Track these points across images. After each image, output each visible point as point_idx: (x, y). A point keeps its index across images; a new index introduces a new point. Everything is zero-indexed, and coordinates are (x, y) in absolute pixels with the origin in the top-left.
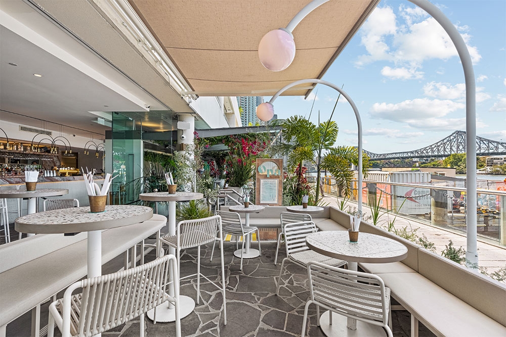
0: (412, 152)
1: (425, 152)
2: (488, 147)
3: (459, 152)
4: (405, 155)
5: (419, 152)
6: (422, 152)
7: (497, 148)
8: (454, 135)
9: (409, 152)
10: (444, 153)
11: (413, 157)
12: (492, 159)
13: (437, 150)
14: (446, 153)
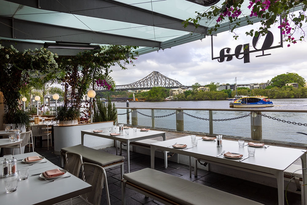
0: (128, 85)
1: (136, 85)
2: (169, 83)
3: (155, 86)
4: (123, 87)
5: (133, 85)
6: (134, 86)
7: (173, 84)
8: (152, 74)
9: (126, 85)
10: (147, 86)
11: (129, 89)
12: (172, 91)
13: (143, 84)
14: (148, 87)
